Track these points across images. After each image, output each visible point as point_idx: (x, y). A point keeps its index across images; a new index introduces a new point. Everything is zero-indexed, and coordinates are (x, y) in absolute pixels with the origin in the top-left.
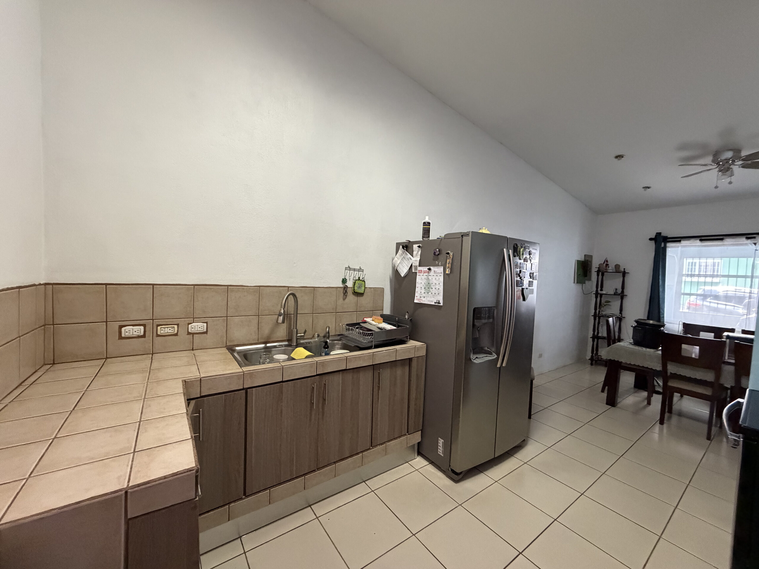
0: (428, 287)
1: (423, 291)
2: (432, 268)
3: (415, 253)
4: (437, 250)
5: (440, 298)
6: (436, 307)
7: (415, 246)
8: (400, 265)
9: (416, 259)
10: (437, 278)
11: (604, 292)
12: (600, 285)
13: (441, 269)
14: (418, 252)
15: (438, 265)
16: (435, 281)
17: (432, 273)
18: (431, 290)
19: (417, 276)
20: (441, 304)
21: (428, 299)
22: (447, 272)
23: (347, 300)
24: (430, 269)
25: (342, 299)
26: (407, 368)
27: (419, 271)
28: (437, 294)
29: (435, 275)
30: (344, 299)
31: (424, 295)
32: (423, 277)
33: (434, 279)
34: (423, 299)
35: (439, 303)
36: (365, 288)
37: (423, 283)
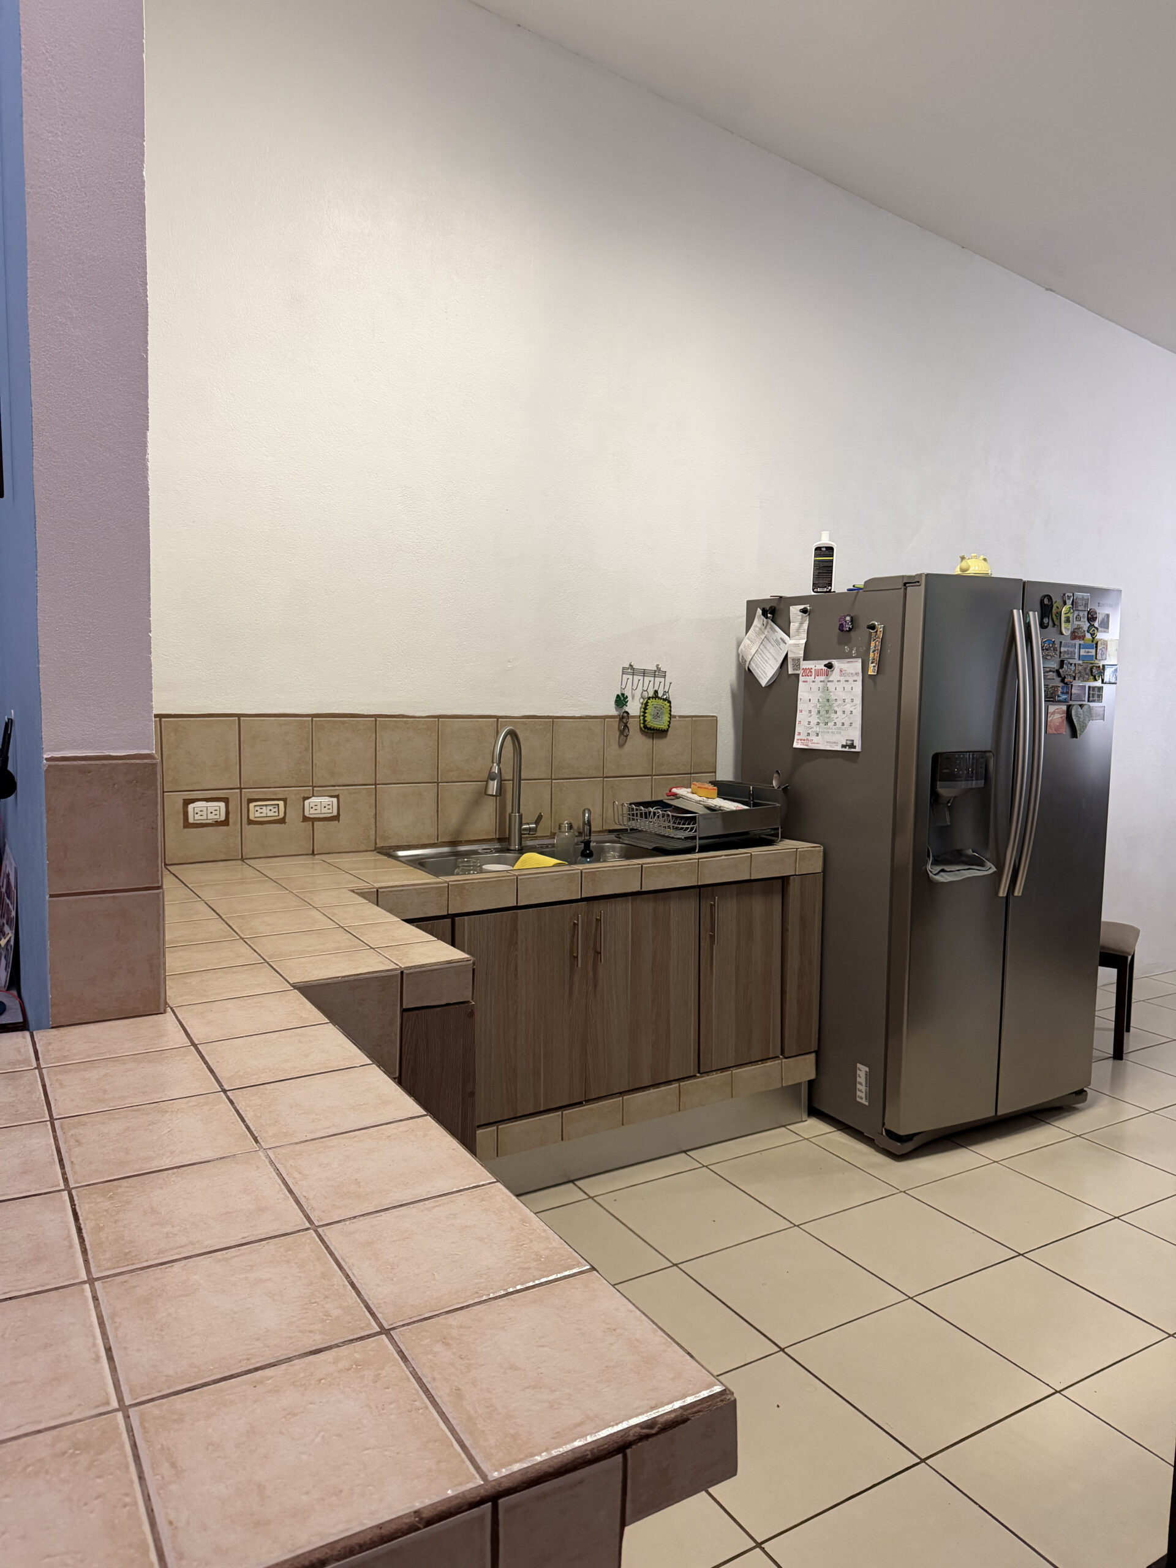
0: (827, 708)
1: (814, 720)
2: (834, 662)
3: (793, 626)
4: (848, 618)
5: (855, 735)
6: (846, 755)
7: (795, 610)
8: (757, 658)
9: (796, 643)
10: (848, 687)
13: (857, 665)
14: (801, 623)
15: (849, 656)
16: (841, 694)
17: (835, 675)
18: (833, 716)
19: (801, 684)
20: (858, 749)
21: (828, 737)
22: (871, 673)
23: (627, 747)
24: (830, 666)
25: (615, 745)
26: (777, 901)
27: (805, 670)
28: (847, 724)
29: (842, 679)
30: (621, 745)
31: (817, 729)
32: (814, 686)
33: (839, 689)
34: (815, 739)
35: (852, 746)
36: (670, 718)
37: (814, 701)
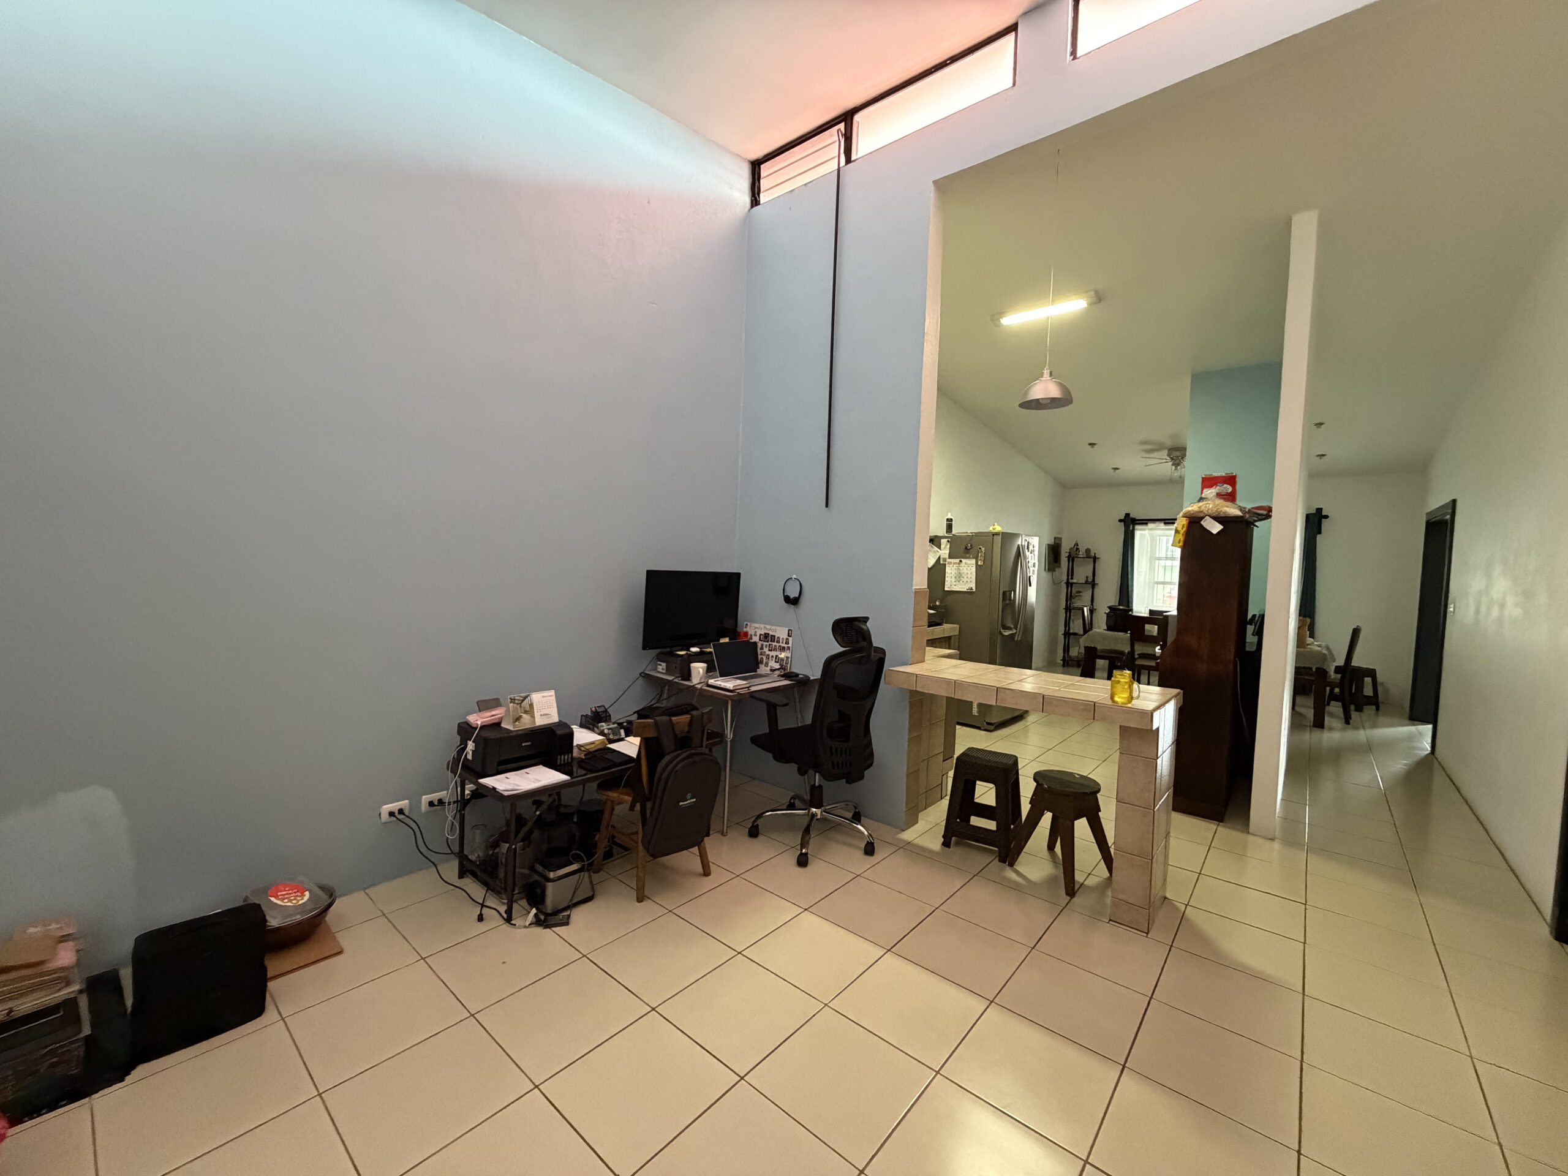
0: (959, 577)
1: (953, 580)
2: (962, 560)
3: (942, 546)
4: (969, 545)
5: (973, 585)
6: (969, 593)
7: (944, 541)
9: (945, 552)
10: (969, 569)
11: (1075, 581)
12: (1071, 573)
13: (974, 561)
14: (946, 545)
15: (969, 558)
16: (965, 571)
17: (963, 564)
18: (962, 578)
19: (947, 567)
20: (974, 590)
21: (960, 586)
22: (979, 563)
24: (961, 561)
27: (948, 562)
28: (969, 581)
29: (966, 566)
31: (955, 583)
32: (954, 568)
33: (965, 568)
34: (954, 587)
35: (972, 589)
37: (953, 573)
